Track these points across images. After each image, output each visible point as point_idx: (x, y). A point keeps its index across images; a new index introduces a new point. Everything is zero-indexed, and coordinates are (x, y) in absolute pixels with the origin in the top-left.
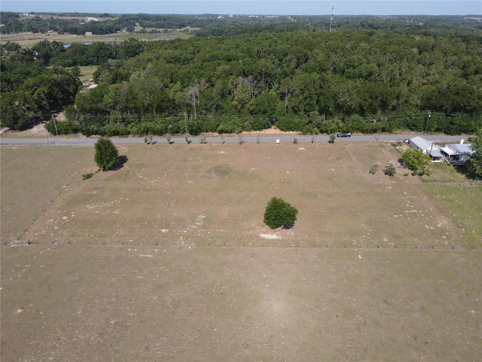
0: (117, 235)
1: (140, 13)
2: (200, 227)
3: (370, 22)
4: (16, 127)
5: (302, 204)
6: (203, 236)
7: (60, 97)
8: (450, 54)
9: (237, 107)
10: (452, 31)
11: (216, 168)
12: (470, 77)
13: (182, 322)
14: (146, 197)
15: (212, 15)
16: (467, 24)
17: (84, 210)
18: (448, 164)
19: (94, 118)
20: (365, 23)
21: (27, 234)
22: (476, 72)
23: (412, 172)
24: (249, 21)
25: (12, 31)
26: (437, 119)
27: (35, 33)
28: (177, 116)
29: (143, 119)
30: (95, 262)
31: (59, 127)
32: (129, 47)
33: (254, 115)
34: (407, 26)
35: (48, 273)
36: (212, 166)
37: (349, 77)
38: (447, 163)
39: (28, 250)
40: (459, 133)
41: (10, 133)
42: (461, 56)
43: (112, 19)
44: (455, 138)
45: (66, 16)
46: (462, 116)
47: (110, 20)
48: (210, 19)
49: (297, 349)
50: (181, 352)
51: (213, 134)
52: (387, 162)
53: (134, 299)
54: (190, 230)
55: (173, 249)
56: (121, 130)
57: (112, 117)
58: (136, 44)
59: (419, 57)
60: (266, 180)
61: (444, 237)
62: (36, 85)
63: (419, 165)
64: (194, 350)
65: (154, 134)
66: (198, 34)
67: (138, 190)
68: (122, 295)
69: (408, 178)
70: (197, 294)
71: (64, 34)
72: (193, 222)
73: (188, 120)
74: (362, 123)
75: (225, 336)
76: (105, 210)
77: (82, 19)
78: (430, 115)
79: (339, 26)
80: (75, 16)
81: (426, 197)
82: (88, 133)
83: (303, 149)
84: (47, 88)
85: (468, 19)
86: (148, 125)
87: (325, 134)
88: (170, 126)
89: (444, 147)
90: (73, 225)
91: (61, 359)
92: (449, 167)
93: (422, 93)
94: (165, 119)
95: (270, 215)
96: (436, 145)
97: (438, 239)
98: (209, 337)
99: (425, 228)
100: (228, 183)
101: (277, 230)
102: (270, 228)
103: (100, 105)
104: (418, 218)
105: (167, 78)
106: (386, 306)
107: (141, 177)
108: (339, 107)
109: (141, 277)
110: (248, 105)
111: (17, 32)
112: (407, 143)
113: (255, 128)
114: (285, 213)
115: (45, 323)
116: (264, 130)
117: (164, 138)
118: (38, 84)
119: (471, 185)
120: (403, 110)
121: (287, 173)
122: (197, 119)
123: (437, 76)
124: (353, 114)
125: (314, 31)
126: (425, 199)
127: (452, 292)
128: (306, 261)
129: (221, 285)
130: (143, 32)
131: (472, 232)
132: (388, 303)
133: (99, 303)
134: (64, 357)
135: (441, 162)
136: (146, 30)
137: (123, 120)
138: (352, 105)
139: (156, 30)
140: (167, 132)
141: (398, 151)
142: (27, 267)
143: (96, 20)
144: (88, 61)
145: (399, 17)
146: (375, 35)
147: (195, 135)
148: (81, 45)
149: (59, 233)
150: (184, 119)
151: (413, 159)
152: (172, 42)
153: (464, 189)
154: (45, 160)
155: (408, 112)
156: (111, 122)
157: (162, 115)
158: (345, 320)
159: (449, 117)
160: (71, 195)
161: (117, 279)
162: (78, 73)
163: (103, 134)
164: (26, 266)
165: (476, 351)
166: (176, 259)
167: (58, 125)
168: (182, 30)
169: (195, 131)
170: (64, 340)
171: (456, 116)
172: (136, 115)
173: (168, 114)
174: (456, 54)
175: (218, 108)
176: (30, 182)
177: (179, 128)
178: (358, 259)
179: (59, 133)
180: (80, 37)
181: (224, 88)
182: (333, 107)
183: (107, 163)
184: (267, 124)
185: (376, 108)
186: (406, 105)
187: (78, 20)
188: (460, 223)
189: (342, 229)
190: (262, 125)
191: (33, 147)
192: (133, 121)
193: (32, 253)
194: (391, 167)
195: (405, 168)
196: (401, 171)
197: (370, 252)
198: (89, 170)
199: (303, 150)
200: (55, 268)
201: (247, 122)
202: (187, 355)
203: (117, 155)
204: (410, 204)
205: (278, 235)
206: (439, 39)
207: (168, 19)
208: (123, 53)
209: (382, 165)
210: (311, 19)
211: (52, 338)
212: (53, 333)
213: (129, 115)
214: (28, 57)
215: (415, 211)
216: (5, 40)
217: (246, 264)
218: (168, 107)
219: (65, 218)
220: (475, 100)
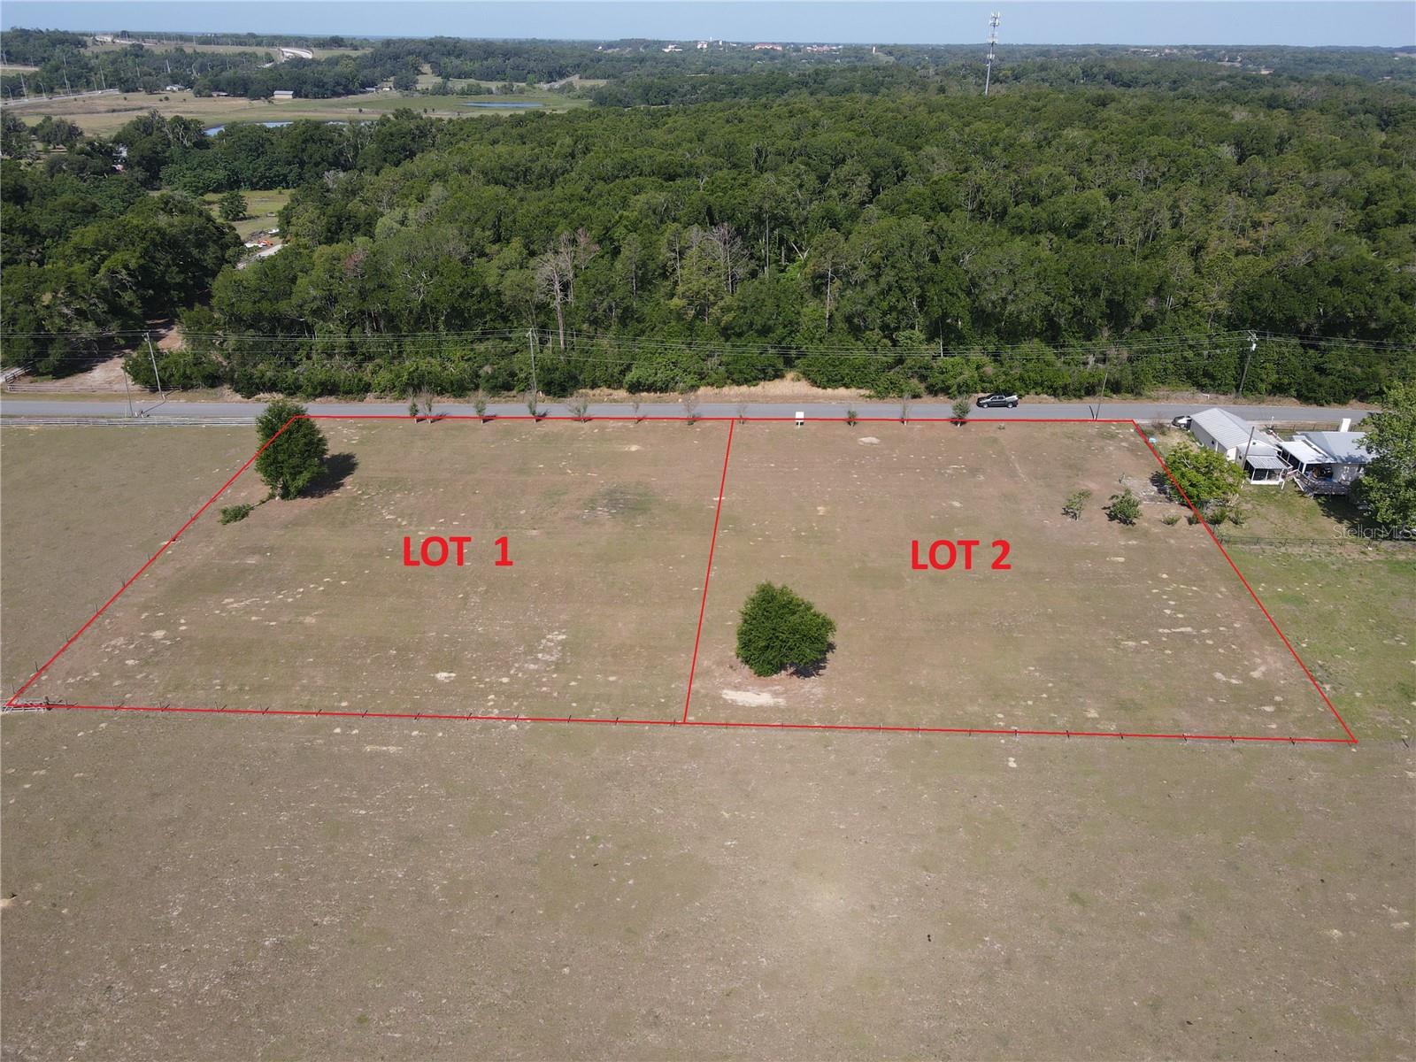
0: (304, 688)
1: (436, 37)
2: (549, 666)
3: (1111, 65)
4: (42, 366)
5: (856, 604)
6: (555, 694)
7: (173, 281)
8: (1330, 162)
9: (684, 314)
10: (1353, 95)
11: (611, 493)
12: (1382, 232)
13: (471, 945)
14: (400, 576)
15: (647, 44)
16: (1404, 72)
17: (217, 612)
18: (1300, 492)
19: (267, 342)
20: (1096, 70)
21: (46, 679)
22: (1402, 219)
23: (1190, 513)
24: (756, 60)
25: (63, 85)
26: (1276, 357)
27: (127, 91)
28: (508, 339)
29: (409, 348)
30: (234, 764)
31: (166, 368)
32: (391, 135)
33: (733, 338)
34: (1222, 79)
35: (96, 796)
36: (600, 486)
37: (1019, 231)
38: (1297, 489)
39: (42, 727)
40: (1341, 398)
41: (26, 385)
42: (1361, 171)
43: (354, 54)
44: (1329, 412)
45: (222, 44)
46: (1352, 349)
47: (348, 57)
48: (642, 54)
49: (800, 1033)
50: (460, 1035)
51: (611, 395)
52: (1117, 483)
53: (336, 876)
54: (520, 675)
55: (464, 729)
56: (342, 378)
57: (319, 341)
58: (413, 127)
59: (1237, 170)
60: (756, 531)
61: (1269, 709)
62: (106, 245)
63: (1210, 493)
64: (500, 1028)
65: (441, 393)
66: (601, 99)
67: (378, 556)
68: (304, 863)
69: (1176, 531)
70: (522, 866)
71: (211, 96)
72: (531, 651)
73: (542, 352)
74: (1053, 366)
75: (594, 991)
76: (278, 612)
77: (267, 54)
78: (1254, 345)
79: (1016, 78)
80: (246, 45)
81: (1223, 590)
82: (249, 388)
83: (874, 440)
84: (138, 254)
85: (1405, 58)
86: (423, 365)
87: (942, 398)
88: (488, 369)
89: (1291, 439)
90: (181, 656)
91: (112, 1047)
92: (1302, 500)
93: (1233, 279)
94: (472, 350)
95: (751, 637)
96: (1269, 433)
97: (1250, 714)
98: (547, 992)
99: (1215, 679)
100: (642, 539)
101: (775, 680)
102: (755, 673)
103: (283, 306)
104: (1195, 651)
105: (483, 229)
106: (1076, 909)
107: (391, 517)
108: (984, 320)
109: (363, 812)
110: (715, 311)
111: (75, 88)
112: (1183, 426)
113: (735, 376)
114: (794, 631)
115: (73, 940)
116: (762, 383)
117: (468, 403)
118: (110, 241)
119: (1362, 556)
120: (1174, 330)
121: (818, 511)
122: (566, 348)
123: (1282, 229)
124: (1025, 340)
125: (942, 90)
126: (1221, 593)
127: (1276, 873)
128: (852, 773)
129: (594, 839)
130: (442, 91)
131: (1353, 693)
132: (1083, 903)
133: (236, 886)
134: (118, 1042)
135: (1279, 486)
136: (450, 84)
137: (352, 350)
138: (1021, 312)
139: (478, 85)
140: (477, 388)
141: (1152, 447)
142: (36, 775)
143: (307, 55)
144: (272, 175)
145: (1200, 52)
146: (1113, 104)
147: (559, 397)
148: (253, 129)
149: (138, 677)
150: (528, 347)
151: (1192, 474)
152: (518, 121)
153: (1341, 566)
154: (117, 464)
155: (1189, 334)
156: (314, 357)
157: (464, 337)
158: (952, 949)
159: (1311, 352)
160: (184, 567)
161: (295, 815)
162: (240, 212)
163: (293, 390)
164: (35, 772)
165: (1335, 1050)
166: (470, 760)
167: (162, 363)
168: (556, 85)
169: (559, 385)
170: (123, 990)
171: (1334, 348)
172: (389, 337)
173: (483, 334)
174: (1346, 165)
175: (628, 317)
176: (67, 529)
177: (513, 375)
178: (1007, 769)
179: (165, 387)
180: (257, 106)
181: (648, 259)
182: (967, 318)
183: (294, 476)
184: (770, 365)
185: (1095, 321)
186: (1186, 313)
187: (254, 55)
188: (1321, 666)
189: (966, 678)
190: (758, 369)
191: (86, 426)
192: (381, 354)
193: (55, 736)
194: (1128, 496)
195: (1171, 500)
196: (1154, 509)
197: (1042, 749)
198: (243, 494)
199: (872, 444)
200: (115, 781)
201: (715, 360)
202: (476, 1044)
203: (324, 452)
204: (1176, 609)
205: (776, 694)
206: (1304, 118)
207: (516, 54)
208: (374, 153)
209: (1101, 490)
210: (937, 54)
211: (90, 985)
212: (95, 971)
213: (367, 337)
214: (98, 162)
215: (1189, 629)
216: (37, 114)
217: (673, 777)
218: (480, 314)
219: (159, 634)
220: (1390, 301)
